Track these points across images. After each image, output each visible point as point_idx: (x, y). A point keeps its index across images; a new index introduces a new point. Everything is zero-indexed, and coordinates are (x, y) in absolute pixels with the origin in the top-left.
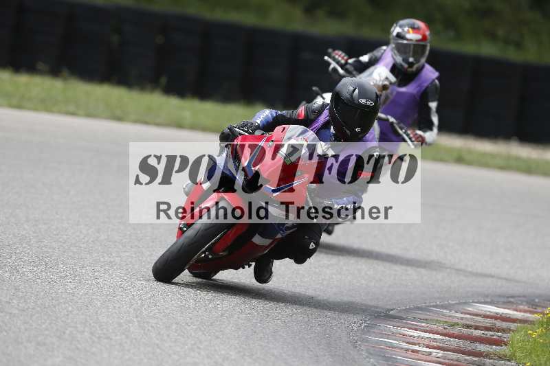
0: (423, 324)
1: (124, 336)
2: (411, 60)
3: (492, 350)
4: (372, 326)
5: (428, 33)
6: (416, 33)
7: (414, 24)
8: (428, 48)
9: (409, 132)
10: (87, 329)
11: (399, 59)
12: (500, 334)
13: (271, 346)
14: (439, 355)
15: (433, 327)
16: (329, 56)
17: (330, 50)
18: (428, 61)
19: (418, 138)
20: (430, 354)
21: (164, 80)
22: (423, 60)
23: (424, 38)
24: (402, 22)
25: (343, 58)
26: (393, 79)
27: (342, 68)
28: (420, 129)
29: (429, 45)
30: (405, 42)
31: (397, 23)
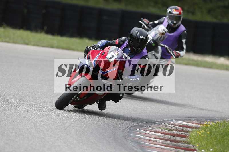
1: (29, 134)
2: (175, 22)
3: (182, 140)
4: (133, 130)
5: (182, 11)
6: (177, 11)
7: (176, 8)
8: (182, 17)
9: (173, 52)
10: (14, 131)
11: (170, 22)
12: (185, 133)
14: (160, 142)
17: (142, 19)
18: (182, 23)
19: (177, 54)
20: (156, 141)
21: (45, 28)
22: (180, 22)
23: (180, 13)
24: (171, 7)
25: (147, 22)
27: (147, 26)
30: (172, 15)
31: (169, 8)
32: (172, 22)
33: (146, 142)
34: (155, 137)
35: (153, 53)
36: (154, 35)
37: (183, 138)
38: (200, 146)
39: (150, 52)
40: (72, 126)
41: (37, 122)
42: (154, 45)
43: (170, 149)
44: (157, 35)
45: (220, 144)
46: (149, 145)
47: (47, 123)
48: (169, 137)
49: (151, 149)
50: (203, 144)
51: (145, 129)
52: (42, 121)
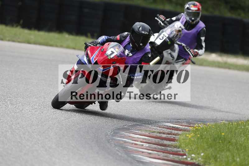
0: (139, 132)
1: (4, 138)
2: (193, 19)
3: (170, 144)
4: (117, 133)
5: (200, 7)
6: (196, 7)
7: (194, 4)
8: (201, 14)
9: (191, 50)
11: (188, 18)
12: (174, 136)
13: (71, 142)
14: (147, 146)
15: (144, 133)
16: (157, 18)
18: (201, 19)
19: (195, 53)
20: (143, 145)
22: (198, 19)
23: (199, 9)
24: (190, 3)
25: (163, 18)
26: (183, 27)
27: (163, 23)
28: (196, 49)
29: (201, 12)
30: (191, 11)
31: (187, 3)
32: (190, 19)
33: (132, 146)
34: (142, 140)
35: (169, 52)
36: (170, 33)
37: (171, 142)
38: (190, 151)
39: (166, 51)
40: (51, 129)
41: (13, 124)
42: (169, 43)
43: (157, 154)
44: (173, 33)
45: (212, 147)
46: (135, 150)
47: (24, 125)
48: (157, 140)
49: (137, 154)
50: (193, 149)
51: (130, 132)
52: (19, 124)
